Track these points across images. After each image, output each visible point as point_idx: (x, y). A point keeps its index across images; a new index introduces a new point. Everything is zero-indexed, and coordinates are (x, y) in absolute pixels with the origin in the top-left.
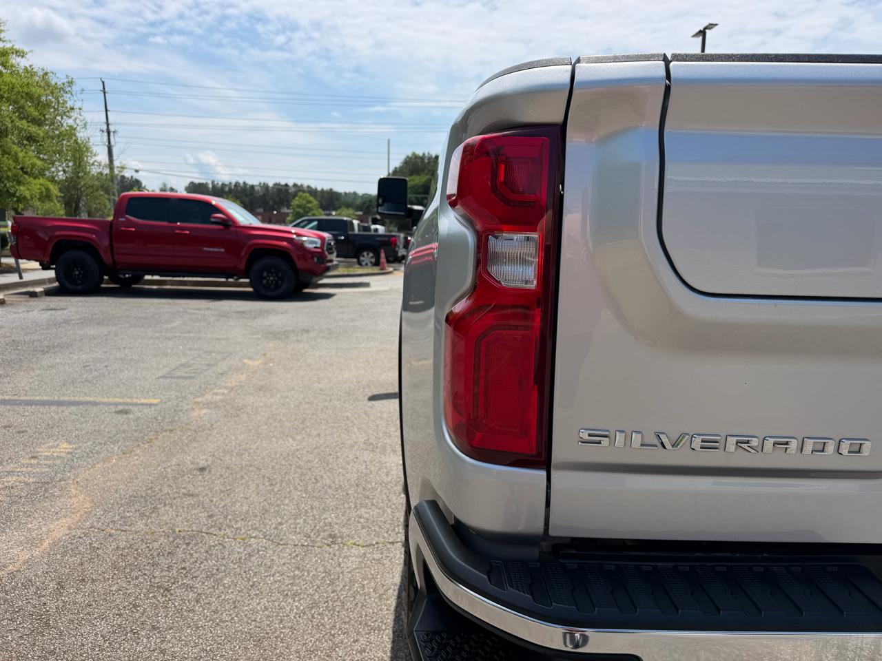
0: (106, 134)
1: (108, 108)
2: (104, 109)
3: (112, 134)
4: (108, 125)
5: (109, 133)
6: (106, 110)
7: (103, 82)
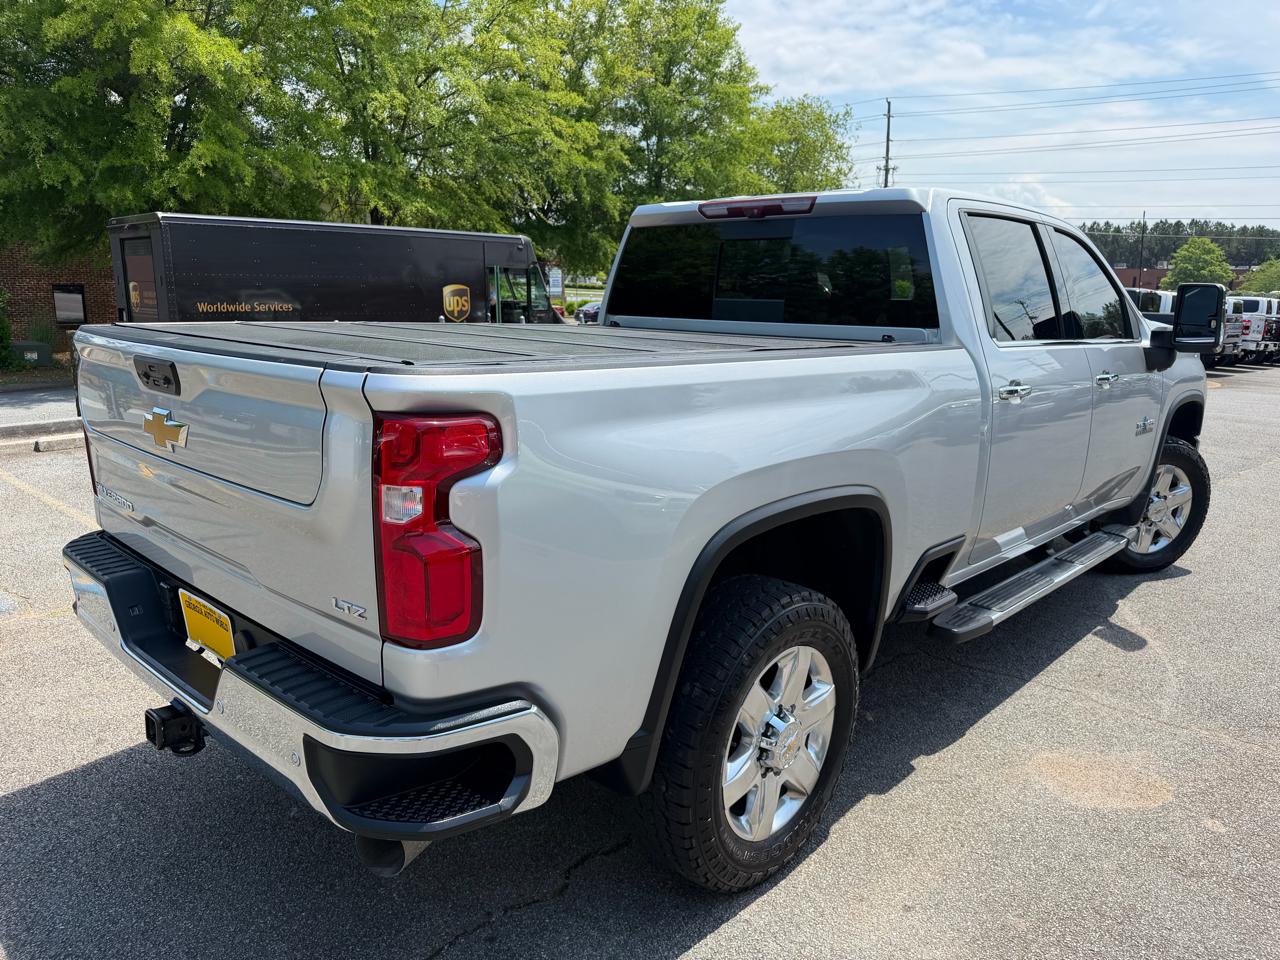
0: (883, 173)
1: (891, 138)
2: (885, 140)
3: (891, 171)
4: (887, 159)
5: (887, 170)
6: (888, 140)
7: (889, 103)
